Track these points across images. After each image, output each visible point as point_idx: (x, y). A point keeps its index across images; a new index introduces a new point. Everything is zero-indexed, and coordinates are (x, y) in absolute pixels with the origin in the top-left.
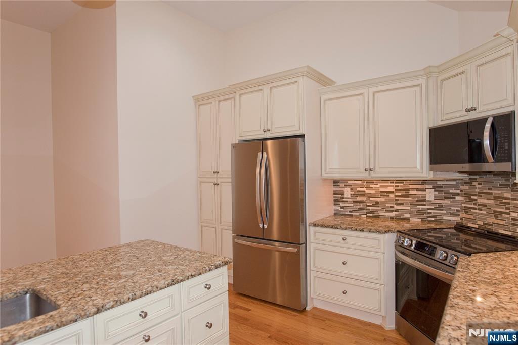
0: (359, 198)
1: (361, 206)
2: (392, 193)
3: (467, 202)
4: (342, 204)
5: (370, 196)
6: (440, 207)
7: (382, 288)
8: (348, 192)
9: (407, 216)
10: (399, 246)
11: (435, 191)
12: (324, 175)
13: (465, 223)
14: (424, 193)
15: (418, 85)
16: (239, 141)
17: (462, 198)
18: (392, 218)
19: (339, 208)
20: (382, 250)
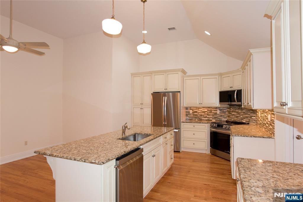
0: (195, 114)
1: (196, 117)
2: (206, 112)
3: (229, 114)
4: (189, 116)
5: (199, 113)
6: (221, 116)
7: (206, 141)
8: (191, 111)
9: (211, 119)
10: (212, 127)
11: (220, 111)
12: (184, 105)
13: (228, 120)
14: (216, 111)
15: (216, 78)
16: (153, 92)
17: (228, 113)
18: (206, 120)
19: (187, 117)
20: (206, 129)
